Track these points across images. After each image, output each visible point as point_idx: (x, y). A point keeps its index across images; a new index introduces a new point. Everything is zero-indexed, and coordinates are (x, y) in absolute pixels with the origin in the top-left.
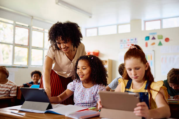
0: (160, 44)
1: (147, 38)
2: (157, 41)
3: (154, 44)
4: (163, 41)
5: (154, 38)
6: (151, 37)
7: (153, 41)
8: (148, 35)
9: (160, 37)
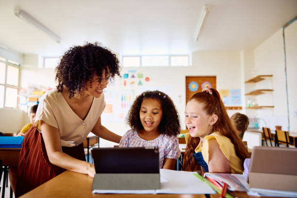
0: (140, 83)
1: (126, 76)
2: (136, 80)
3: (133, 83)
4: (143, 80)
5: (133, 77)
6: (130, 75)
7: (133, 79)
8: (127, 73)
9: (141, 76)
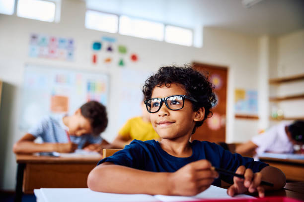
0: (121, 63)
1: (97, 46)
2: (116, 56)
3: (108, 60)
4: (127, 58)
5: (110, 49)
7: (108, 55)
